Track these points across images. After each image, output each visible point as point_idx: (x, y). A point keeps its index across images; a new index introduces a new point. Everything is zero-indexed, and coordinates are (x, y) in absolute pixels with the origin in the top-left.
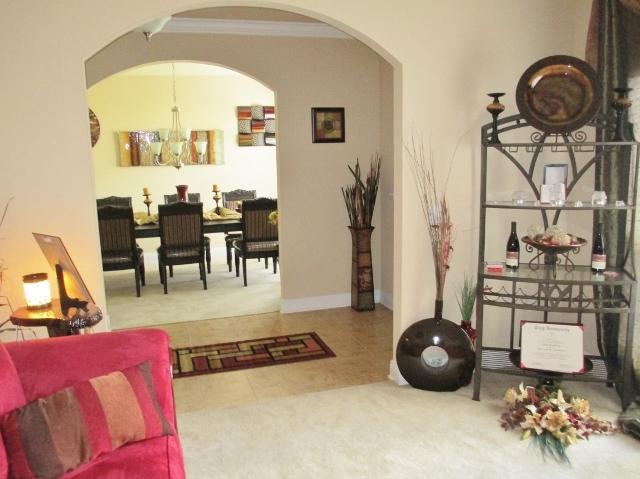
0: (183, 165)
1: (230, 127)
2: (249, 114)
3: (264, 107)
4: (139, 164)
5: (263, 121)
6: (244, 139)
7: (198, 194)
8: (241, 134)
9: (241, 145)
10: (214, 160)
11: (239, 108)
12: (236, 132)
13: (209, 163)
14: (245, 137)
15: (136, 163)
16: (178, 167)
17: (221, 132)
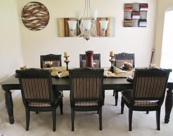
0: (90, 37)
1: (120, 15)
2: (131, 8)
3: (140, 4)
4: (69, 36)
5: (139, 12)
6: (127, 23)
7: (99, 55)
8: (125, 19)
9: (124, 26)
10: (109, 35)
11: (126, 4)
12: (122, 18)
13: (106, 36)
14: (127, 21)
15: (67, 35)
16: (87, 39)
17: (114, 19)
